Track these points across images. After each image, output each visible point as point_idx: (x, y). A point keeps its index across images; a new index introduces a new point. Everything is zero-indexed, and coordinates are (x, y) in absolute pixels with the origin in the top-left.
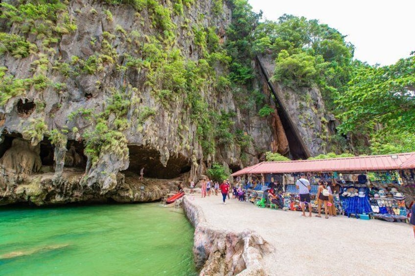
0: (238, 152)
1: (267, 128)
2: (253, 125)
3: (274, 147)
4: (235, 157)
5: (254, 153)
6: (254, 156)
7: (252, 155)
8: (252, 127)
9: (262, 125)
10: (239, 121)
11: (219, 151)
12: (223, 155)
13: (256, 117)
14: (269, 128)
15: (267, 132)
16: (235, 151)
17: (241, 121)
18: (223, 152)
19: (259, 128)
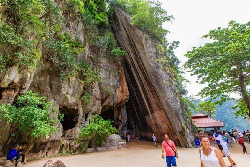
0: (78, 90)
1: (114, 72)
2: (102, 65)
3: (119, 93)
4: (73, 95)
5: (98, 96)
6: (98, 100)
7: (96, 97)
8: (100, 67)
9: (110, 68)
10: (86, 56)
11: (48, 79)
12: (54, 87)
13: (105, 59)
14: (116, 72)
15: (115, 76)
16: (74, 87)
17: (88, 56)
18: (54, 82)
19: (107, 70)
